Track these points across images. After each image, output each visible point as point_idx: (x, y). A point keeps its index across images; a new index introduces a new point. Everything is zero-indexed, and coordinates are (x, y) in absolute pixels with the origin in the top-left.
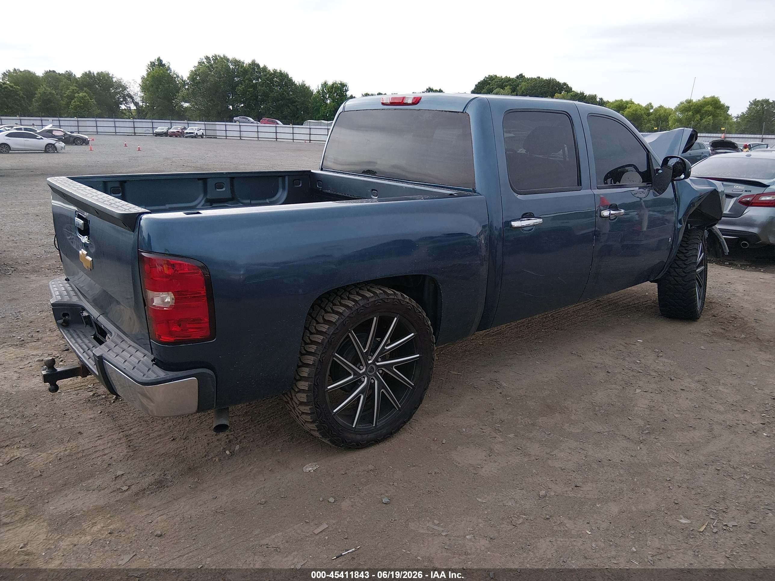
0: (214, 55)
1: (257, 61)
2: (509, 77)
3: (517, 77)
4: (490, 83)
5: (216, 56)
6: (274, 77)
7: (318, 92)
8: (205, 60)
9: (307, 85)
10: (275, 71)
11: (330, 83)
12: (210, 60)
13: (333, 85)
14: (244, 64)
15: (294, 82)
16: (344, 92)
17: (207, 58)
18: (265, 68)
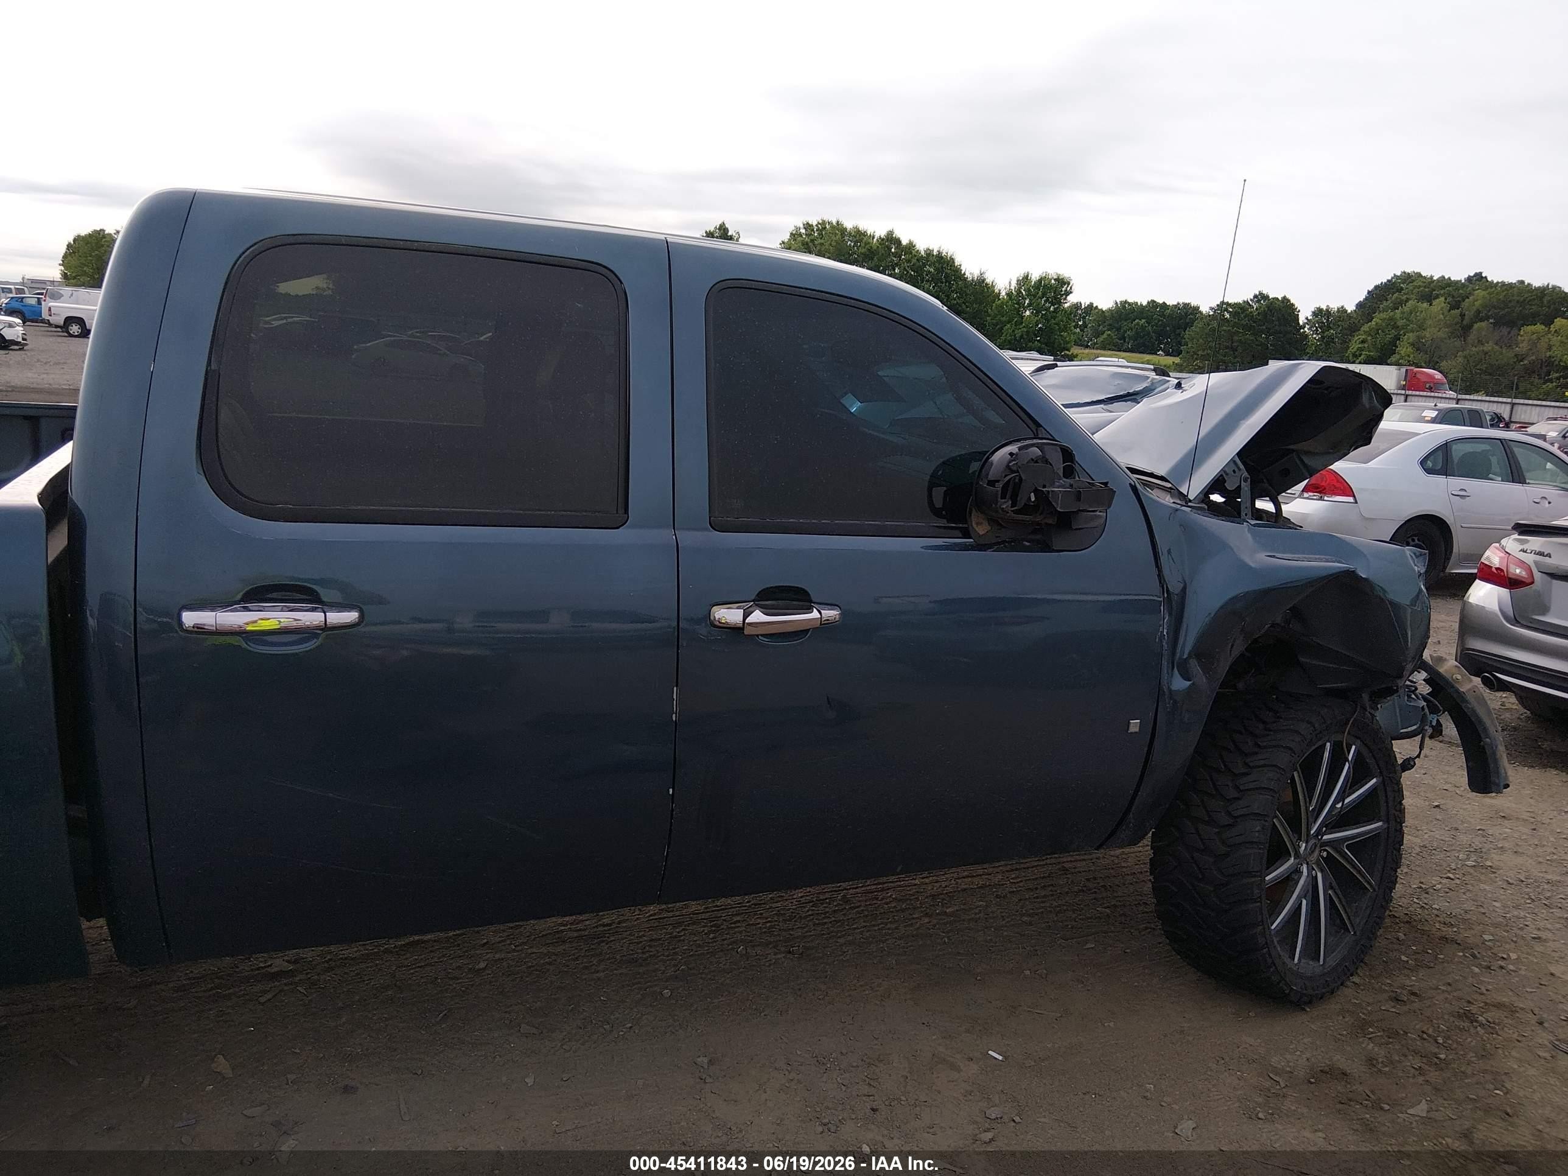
0: (821, 222)
1: (898, 234)
2: (1449, 278)
3: (1469, 279)
4: (1402, 289)
5: (824, 222)
6: (924, 265)
7: (1009, 294)
8: (803, 231)
9: (989, 281)
10: (929, 253)
11: (1035, 277)
12: (813, 230)
13: (1040, 281)
14: (873, 238)
15: (964, 274)
16: (1062, 295)
17: (808, 226)
18: (911, 246)
